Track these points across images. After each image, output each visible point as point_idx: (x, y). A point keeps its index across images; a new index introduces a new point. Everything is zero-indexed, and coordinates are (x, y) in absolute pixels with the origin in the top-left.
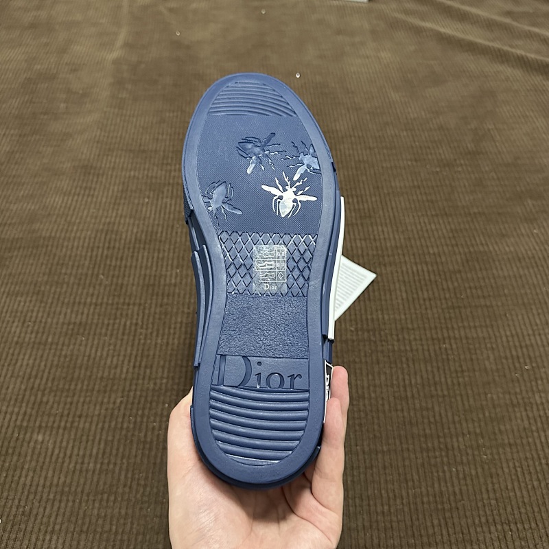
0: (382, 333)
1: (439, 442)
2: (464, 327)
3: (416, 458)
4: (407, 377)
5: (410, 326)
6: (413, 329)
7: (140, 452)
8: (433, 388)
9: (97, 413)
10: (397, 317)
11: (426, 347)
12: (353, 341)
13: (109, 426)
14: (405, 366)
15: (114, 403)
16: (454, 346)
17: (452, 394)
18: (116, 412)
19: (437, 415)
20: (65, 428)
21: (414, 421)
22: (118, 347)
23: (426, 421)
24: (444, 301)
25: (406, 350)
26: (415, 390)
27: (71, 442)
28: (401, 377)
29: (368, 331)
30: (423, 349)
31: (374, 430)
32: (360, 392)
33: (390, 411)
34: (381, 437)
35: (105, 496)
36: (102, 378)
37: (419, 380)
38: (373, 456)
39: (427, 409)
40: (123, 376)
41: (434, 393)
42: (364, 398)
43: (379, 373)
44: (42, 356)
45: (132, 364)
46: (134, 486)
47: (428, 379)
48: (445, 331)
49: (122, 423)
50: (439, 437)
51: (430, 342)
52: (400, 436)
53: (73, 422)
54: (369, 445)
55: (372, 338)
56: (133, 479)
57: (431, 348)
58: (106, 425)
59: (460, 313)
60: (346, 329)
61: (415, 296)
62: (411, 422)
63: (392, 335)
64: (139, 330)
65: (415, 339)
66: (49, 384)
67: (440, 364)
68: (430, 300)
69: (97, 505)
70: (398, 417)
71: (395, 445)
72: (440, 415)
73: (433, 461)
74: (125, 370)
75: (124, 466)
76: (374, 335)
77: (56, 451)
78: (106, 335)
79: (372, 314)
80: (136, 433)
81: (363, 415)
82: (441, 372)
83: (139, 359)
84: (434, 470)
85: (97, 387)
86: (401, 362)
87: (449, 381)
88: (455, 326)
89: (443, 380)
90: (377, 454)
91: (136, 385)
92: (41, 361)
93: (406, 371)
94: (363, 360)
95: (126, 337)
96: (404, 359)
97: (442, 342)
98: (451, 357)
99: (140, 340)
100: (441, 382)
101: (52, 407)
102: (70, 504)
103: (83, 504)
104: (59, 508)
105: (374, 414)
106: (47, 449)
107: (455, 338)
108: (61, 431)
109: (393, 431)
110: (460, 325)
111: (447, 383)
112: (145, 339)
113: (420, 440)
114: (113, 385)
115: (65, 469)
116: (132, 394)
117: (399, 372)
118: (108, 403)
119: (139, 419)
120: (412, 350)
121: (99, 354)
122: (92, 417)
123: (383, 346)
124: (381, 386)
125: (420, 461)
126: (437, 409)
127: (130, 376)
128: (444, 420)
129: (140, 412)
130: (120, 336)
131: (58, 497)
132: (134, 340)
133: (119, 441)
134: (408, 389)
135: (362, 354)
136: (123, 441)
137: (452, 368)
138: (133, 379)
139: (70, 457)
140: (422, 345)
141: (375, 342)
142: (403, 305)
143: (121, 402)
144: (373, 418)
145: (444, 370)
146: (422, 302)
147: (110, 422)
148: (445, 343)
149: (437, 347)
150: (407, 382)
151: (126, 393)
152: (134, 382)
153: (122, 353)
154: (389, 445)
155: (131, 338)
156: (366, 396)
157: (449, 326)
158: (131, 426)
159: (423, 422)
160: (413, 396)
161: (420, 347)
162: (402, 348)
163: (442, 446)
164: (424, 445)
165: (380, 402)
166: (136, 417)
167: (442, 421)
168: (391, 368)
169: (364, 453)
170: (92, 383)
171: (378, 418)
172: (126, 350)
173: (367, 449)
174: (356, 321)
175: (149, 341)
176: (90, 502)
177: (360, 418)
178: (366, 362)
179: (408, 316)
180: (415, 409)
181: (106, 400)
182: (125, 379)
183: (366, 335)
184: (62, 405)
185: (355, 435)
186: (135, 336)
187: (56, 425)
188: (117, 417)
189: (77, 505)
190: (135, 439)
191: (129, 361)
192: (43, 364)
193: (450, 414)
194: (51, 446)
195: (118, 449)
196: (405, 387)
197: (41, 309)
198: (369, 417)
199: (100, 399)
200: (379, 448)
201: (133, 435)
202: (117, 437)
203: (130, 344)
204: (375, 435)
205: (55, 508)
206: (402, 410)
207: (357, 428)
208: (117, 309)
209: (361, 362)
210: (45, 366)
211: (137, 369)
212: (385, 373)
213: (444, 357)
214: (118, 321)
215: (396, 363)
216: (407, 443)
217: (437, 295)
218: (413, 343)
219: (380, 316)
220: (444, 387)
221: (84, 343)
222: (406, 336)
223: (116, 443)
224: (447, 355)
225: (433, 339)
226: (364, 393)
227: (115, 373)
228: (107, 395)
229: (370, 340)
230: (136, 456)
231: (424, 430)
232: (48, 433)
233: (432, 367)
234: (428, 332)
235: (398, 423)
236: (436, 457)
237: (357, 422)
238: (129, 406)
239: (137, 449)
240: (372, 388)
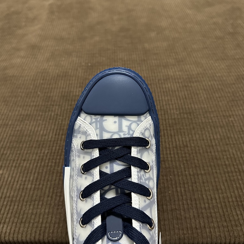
0: (195, 114)
1: (235, 168)
2: (240, 110)
3: (222, 177)
4: (211, 135)
5: (210, 110)
6: (212, 112)
7: (58, 178)
8: (227, 140)
9: (34, 158)
10: (203, 106)
11: (220, 120)
12: (178, 119)
13: (41, 165)
14: (209, 130)
15: (44, 153)
16: (236, 119)
17: (238, 143)
18: (45, 158)
19: (231, 153)
20: (15, 167)
21: (218, 157)
22: (47, 126)
23: (225, 157)
24: (227, 98)
25: (209, 122)
26: (217, 142)
27: (18, 174)
28: (208, 135)
29: (187, 114)
30: (219, 122)
31: (195, 163)
32: (185, 144)
33: (203, 153)
34: (200, 166)
35: (37, 202)
36: (37, 141)
37: (219, 137)
38: (196, 177)
39: (225, 151)
40: (49, 139)
41: (228, 142)
42: (187, 146)
43: (195, 134)
44: (5, 131)
45: (54, 133)
46: (54, 197)
47: (224, 135)
48: (230, 112)
49: (48, 163)
50: (234, 165)
51: (222, 118)
52: (211, 166)
53: (20, 164)
54: (193, 171)
55: (189, 117)
56: (53, 193)
57: (224, 121)
58: (39, 165)
59: (237, 103)
60: (174, 113)
61: (211, 96)
62: (216, 158)
63: (200, 115)
64: (58, 117)
65: (214, 117)
66: (8, 145)
67: (230, 128)
68: (220, 97)
69: (31, 207)
70: (208, 155)
71: (208, 170)
72: (233, 154)
73: (232, 178)
74: (50, 137)
75: (48, 186)
76: (190, 115)
77: (10, 179)
78: (40, 120)
79: (188, 105)
80: (56, 168)
81: (187, 155)
82: (231, 132)
83: (58, 131)
84: (233, 183)
85: (34, 145)
86: (207, 128)
87: (236, 136)
88: (235, 109)
89: (232, 136)
90: (198, 176)
91: (57, 143)
92: (4, 133)
93: (210, 132)
94: (185, 128)
95: (51, 121)
96: (209, 127)
97: (229, 117)
98: (235, 125)
99: (59, 122)
100: (231, 137)
101: (9, 156)
102: (16, 207)
103: (24, 207)
104: (9, 209)
105: (194, 155)
106: (4, 178)
107: (236, 115)
108: (13, 168)
109: (206, 163)
110: (238, 108)
111: (235, 137)
112: (62, 121)
113: (223, 167)
114: (43, 144)
115: (14, 188)
116: (54, 148)
117: (207, 133)
118: (41, 153)
119: (58, 161)
120: (212, 122)
121: (36, 129)
122: (31, 160)
123: (196, 120)
124: (197, 140)
125: (224, 178)
126: (231, 151)
127: (53, 139)
128: (236, 156)
129: (58, 157)
130: (48, 120)
131: (9, 204)
132: (55, 122)
133: (46, 172)
134: (213, 141)
135: (184, 124)
136: (48, 173)
137: (237, 130)
138: (54, 141)
139: (18, 182)
140: (218, 119)
141: (191, 119)
142: (205, 101)
143: (48, 153)
144: (194, 156)
145: (232, 131)
146: (215, 98)
147: (41, 163)
148: (231, 118)
149: (227, 120)
150: (212, 138)
151: (51, 148)
152: (56, 142)
153: (49, 128)
154: (204, 170)
155: (54, 121)
156: (189, 145)
157: (232, 109)
158: (53, 164)
159: (223, 158)
160: (216, 145)
161: (217, 120)
162: (207, 121)
163: (237, 170)
164: (226, 170)
165: (197, 148)
166: (56, 159)
167: (234, 156)
168: (201, 131)
169: (190, 175)
170: (32, 144)
171: (197, 157)
172: (51, 127)
173: (191, 173)
174: (179, 108)
175: (64, 122)
176: (28, 206)
177: (186, 157)
178: (187, 129)
179: (209, 106)
180: (218, 151)
181: (39, 152)
182: (51, 141)
183: (186, 116)
184: (14, 155)
185: (184, 166)
186: (56, 120)
187: (10, 165)
188: (45, 160)
189: (20, 208)
190: (55, 171)
191: (53, 132)
192: (5, 135)
193: (239, 153)
194: (6, 176)
195: (45, 177)
196: (211, 140)
197: (6, 109)
198: (192, 156)
199: (36, 152)
200: (199, 172)
201: (54, 169)
202: (45, 170)
203: (54, 124)
204: (195, 166)
205: (7, 209)
206: (211, 152)
207: (185, 162)
208: (47, 107)
209: (184, 129)
210: (7, 136)
211: (57, 136)
212: (199, 134)
213: (232, 124)
214: (47, 113)
215: (204, 129)
216: (215, 169)
217: (223, 94)
218: (213, 118)
219: (193, 106)
220: (234, 140)
221: (28, 124)
222: (209, 115)
223: (44, 173)
224: (233, 123)
225: (224, 116)
226: (187, 144)
227: (45, 139)
228: (40, 149)
229: (188, 118)
230: (55, 180)
231: (225, 162)
232: (6, 169)
233: (225, 130)
234: (221, 113)
235: (209, 159)
236: (233, 176)
237: (184, 159)
238: (52, 154)
239: (56, 176)
240: (191, 142)
